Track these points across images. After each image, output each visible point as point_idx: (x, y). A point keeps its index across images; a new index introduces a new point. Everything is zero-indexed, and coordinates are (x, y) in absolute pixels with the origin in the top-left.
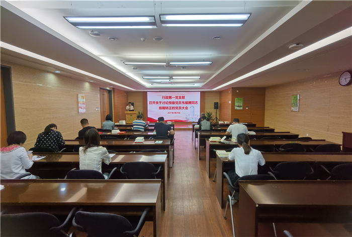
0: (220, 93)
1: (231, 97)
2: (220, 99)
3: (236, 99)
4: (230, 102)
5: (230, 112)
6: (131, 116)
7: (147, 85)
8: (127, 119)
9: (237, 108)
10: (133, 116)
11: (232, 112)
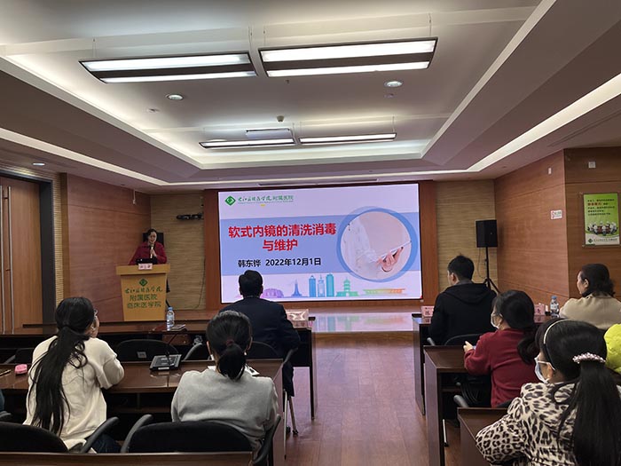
2: (498, 207)
3: (587, 198)
4: (557, 215)
5: (563, 257)
6: (143, 283)
8: (126, 298)
9: (591, 239)
10: (151, 282)
11: (571, 255)
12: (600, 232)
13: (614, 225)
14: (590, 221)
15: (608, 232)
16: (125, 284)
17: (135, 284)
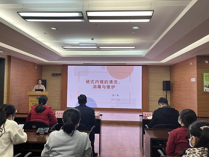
0: (171, 67)
1: (195, 72)
2: (171, 76)
3: (204, 74)
4: (194, 80)
5: (195, 96)
6: (37, 98)
7: (63, 52)
8: (30, 104)
11: (198, 95)
16: (30, 99)
17: (34, 99)
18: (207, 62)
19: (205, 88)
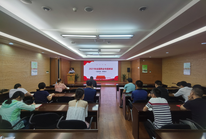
2: (131, 66)
3: (143, 66)
4: (139, 68)
6: (71, 77)
7: (83, 56)
8: (68, 79)
9: (143, 72)
10: (72, 77)
11: (140, 74)
12: (144, 71)
13: (146, 70)
14: (143, 69)
15: (146, 71)
16: (68, 77)
17: (70, 77)
18: (144, 61)
19: (143, 71)
